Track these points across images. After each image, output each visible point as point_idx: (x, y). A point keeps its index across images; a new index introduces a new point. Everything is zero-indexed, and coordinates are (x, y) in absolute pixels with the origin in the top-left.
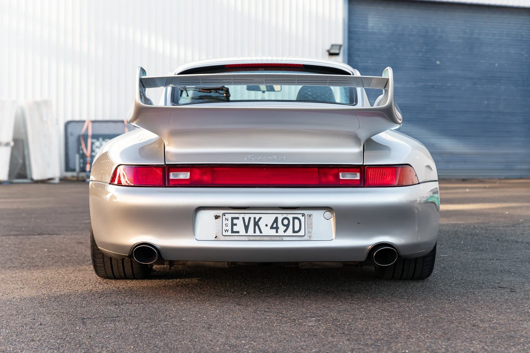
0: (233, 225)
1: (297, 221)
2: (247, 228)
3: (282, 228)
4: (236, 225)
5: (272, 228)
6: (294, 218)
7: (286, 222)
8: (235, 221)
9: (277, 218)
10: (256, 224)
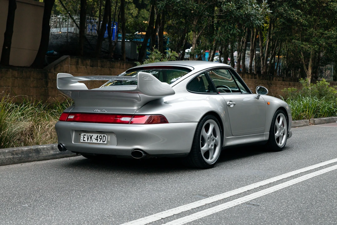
0: (84, 138)
1: (104, 137)
2: (88, 139)
3: (99, 140)
4: (85, 138)
5: (96, 139)
6: (103, 136)
7: (101, 138)
8: (85, 136)
9: (98, 136)
10: (91, 138)
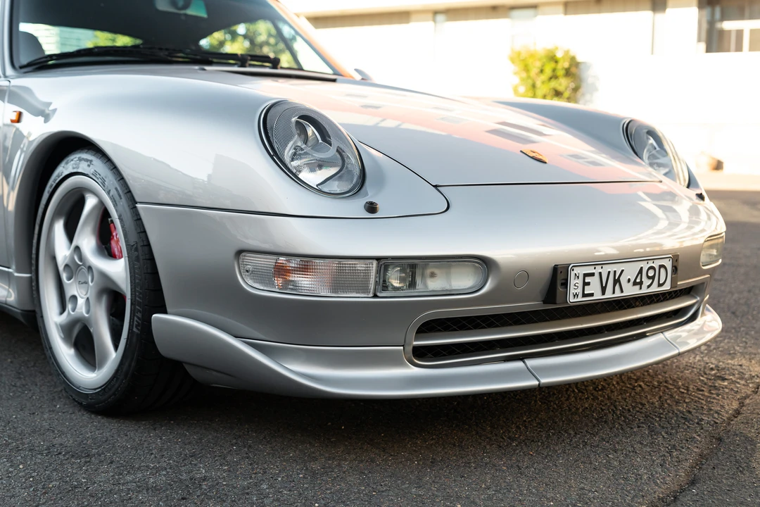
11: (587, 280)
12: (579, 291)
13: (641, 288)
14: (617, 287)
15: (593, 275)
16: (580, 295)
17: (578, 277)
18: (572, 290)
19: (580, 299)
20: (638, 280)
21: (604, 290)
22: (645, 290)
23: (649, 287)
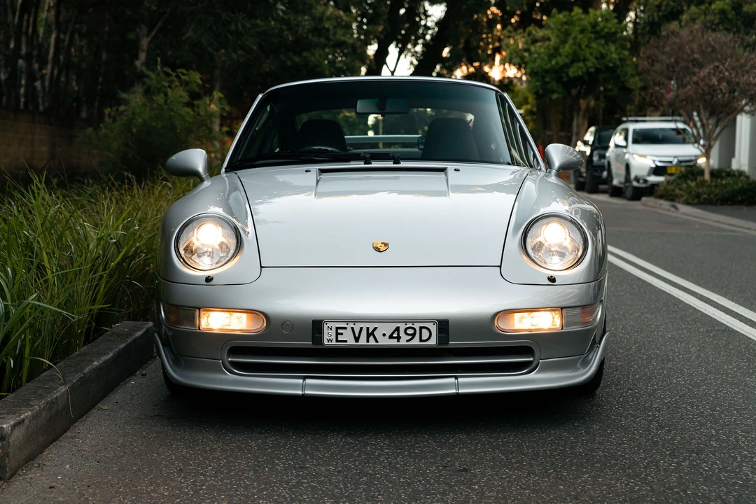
11: (340, 331)
12: (334, 337)
13: (398, 341)
14: (371, 338)
15: (345, 328)
16: (334, 340)
17: (331, 329)
18: (326, 337)
19: (334, 343)
20: (395, 335)
21: (357, 339)
22: (403, 342)
23: (408, 341)
